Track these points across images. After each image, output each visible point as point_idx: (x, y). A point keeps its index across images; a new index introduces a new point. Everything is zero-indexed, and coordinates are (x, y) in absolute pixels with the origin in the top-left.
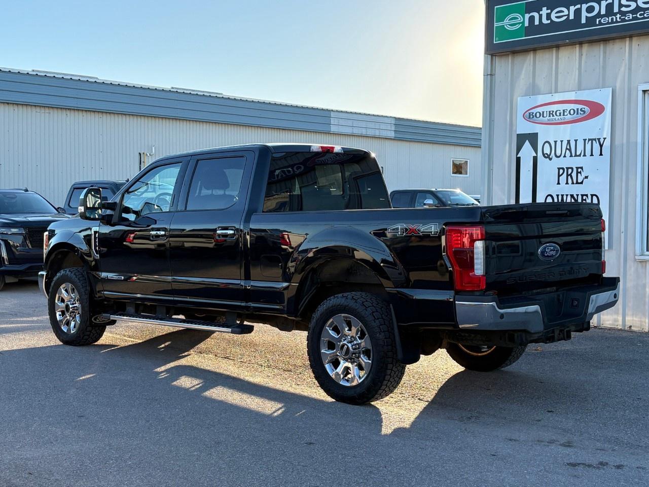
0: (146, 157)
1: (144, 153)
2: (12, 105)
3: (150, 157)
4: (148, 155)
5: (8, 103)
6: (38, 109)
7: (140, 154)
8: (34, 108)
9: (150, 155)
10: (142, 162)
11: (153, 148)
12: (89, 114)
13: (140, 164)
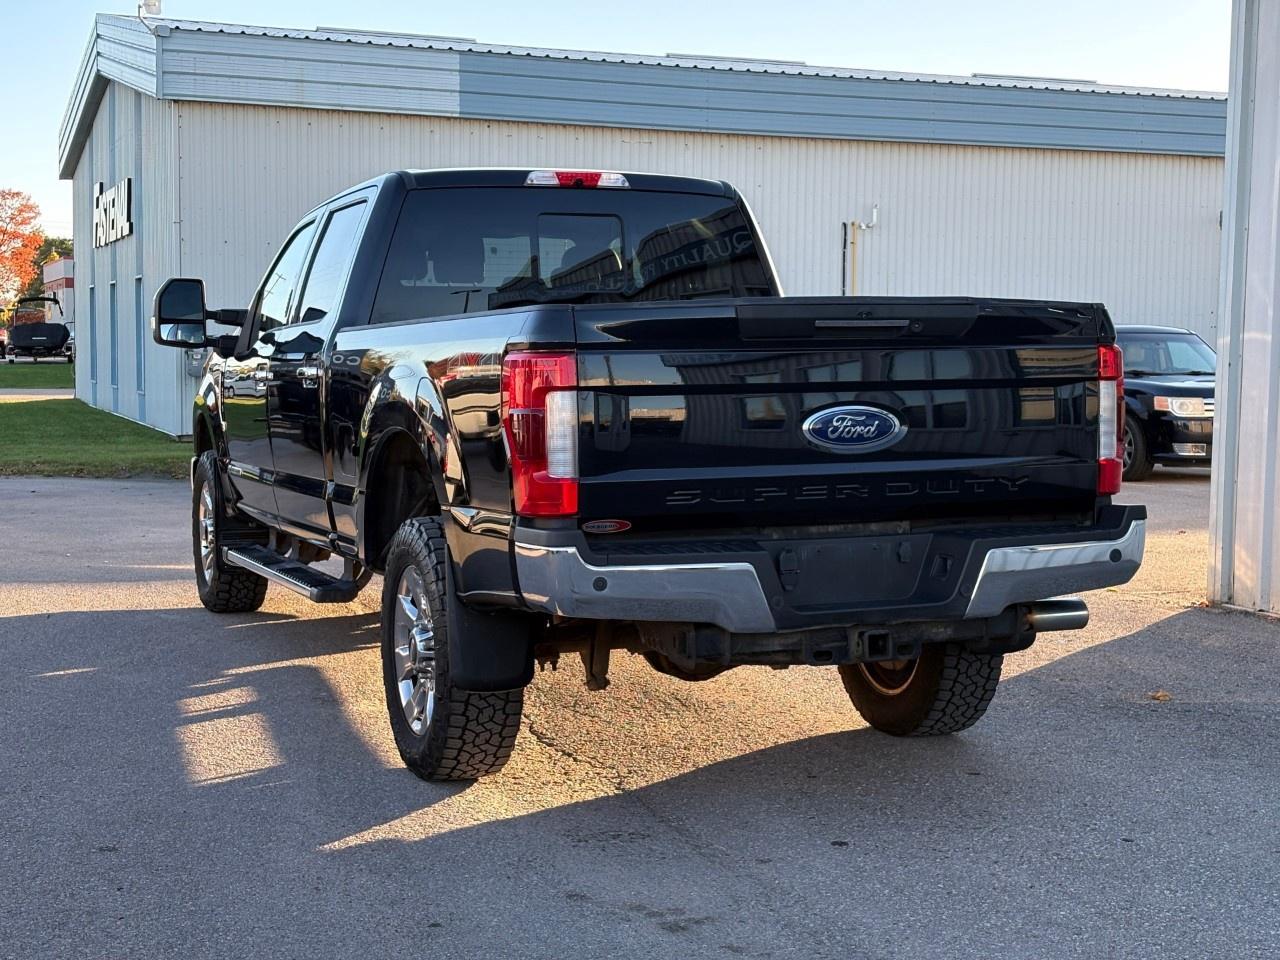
0: (859, 232)
1: (853, 224)
2: (572, 129)
3: (868, 230)
4: (864, 227)
5: (564, 126)
6: (626, 136)
7: (845, 225)
8: (617, 133)
9: (868, 227)
10: (848, 242)
11: (875, 211)
12: (734, 141)
13: (845, 247)
